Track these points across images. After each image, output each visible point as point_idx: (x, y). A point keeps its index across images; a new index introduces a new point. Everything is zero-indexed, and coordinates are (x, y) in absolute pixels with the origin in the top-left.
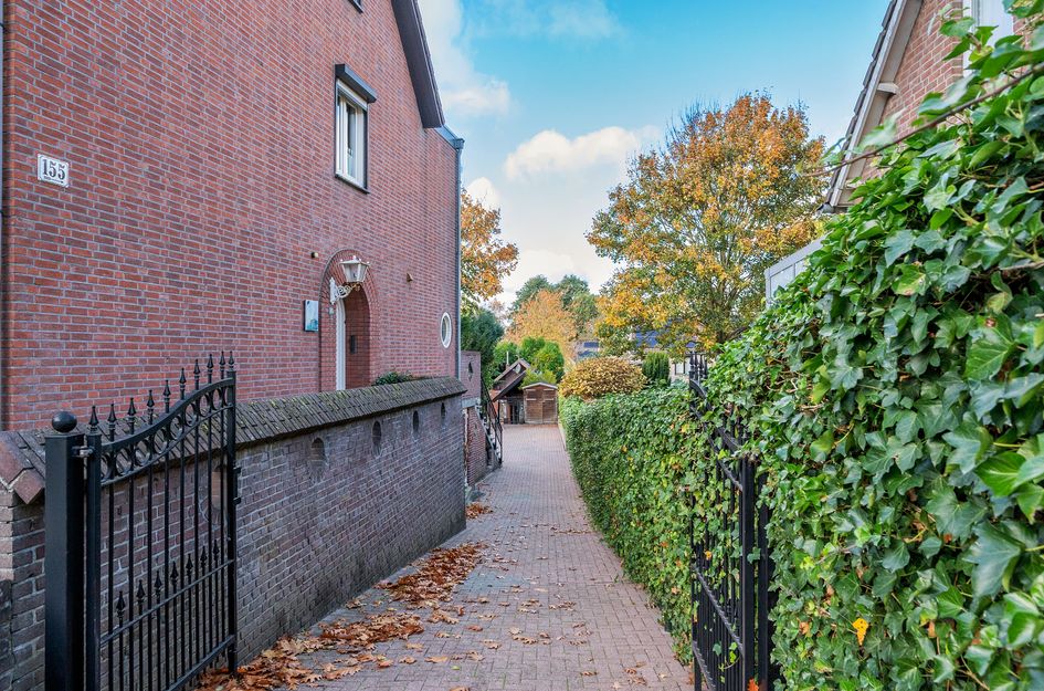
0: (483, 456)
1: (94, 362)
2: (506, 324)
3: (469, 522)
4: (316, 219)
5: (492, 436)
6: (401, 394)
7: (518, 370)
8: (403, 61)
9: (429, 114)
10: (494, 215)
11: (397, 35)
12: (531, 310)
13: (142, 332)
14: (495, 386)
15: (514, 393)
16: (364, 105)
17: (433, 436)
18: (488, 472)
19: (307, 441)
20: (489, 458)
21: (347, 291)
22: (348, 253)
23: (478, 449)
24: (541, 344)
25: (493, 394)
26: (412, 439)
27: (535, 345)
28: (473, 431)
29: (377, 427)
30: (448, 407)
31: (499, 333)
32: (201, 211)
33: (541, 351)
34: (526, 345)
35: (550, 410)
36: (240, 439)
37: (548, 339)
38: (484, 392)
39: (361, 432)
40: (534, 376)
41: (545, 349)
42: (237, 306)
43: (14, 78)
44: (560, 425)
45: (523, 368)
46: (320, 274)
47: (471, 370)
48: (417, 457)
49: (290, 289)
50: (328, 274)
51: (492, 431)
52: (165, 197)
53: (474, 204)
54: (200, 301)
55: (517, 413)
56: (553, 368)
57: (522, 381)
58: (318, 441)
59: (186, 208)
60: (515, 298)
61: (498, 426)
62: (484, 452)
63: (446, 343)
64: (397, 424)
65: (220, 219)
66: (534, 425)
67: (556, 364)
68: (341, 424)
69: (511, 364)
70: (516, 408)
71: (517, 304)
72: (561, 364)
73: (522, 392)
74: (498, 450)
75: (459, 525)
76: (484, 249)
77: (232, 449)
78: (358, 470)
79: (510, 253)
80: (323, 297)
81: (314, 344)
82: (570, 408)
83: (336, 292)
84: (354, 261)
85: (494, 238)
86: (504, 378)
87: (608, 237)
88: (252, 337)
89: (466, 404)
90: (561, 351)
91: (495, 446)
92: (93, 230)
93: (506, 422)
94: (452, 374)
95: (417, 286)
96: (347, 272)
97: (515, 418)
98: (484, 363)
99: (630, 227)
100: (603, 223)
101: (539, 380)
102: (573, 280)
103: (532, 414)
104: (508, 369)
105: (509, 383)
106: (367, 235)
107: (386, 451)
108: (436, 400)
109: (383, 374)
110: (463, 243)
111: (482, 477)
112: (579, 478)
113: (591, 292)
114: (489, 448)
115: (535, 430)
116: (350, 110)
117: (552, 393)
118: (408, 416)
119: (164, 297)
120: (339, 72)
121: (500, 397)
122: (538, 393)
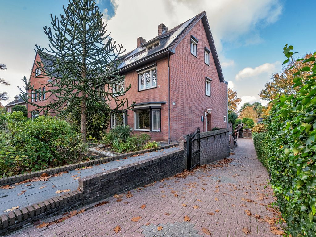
0: (233, 144)
1: (178, 127)
2: (238, 114)
3: (230, 155)
4: (203, 103)
5: (235, 140)
6: (218, 132)
7: (241, 125)
8: (216, 71)
9: (221, 79)
10: (236, 92)
11: (215, 67)
12: (245, 112)
13: (182, 123)
14: (236, 129)
15: (240, 131)
16: (210, 82)
17: (224, 139)
18: (234, 147)
19: (206, 138)
20: (234, 144)
21: (208, 114)
22: (208, 108)
23: (232, 142)
24: (248, 119)
25: (235, 131)
26: (220, 139)
27: (246, 120)
28: (231, 138)
29: (215, 137)
30: (226, 134)
31: (237, 117)
32: (188, 105)
33: (247, 122)
34: (243, 119)
35: (250, 135)
36: (201, 137)
37: (249, 118)
38: (233, 131)
39: (213, 137)
40: (245, 127)
41: (249, 120)
42: (192, 118)
43: (171, 93)
44: (253, 139)
45: (243, 125)
46: (203, 112)
47: (230, 127)
48: (221, 142)
49: (199, 115)
50: (205, 112)
51: (235, 139)
52: (184, 104)
53: (230, 90)
54: (188, 118)
55: (241, 135)
56: (250, 125)
57: (242, 128)
58: (207, 139)
59: (187, 105)
60: (241, 108)
61: (236, 138)
62: (233, 143)
63: (225, 122)
64: (218, 137)
65: (190, 106)
66: (246, 138)
67: (252, 124)
68: (210, 136)
69: (240, 124)
70: (241, 134)
71: (241, 110)
72: (253, 124)
73: (242, 131)
74: (237, 143)
75: (229, 155)
76: (233, 100)
77: (199, 139)
78: (212, 143)
79: (239, 100)
80: (204, 115)
81: (203, 123)
82: (254, 135)
83: (206, 114)
84: (209, 109)
85: (235, 97)
86: (238, 127)
87: (265, 95)
88: (194, 122)
89: (229, 133)
90: (253, 121)
91: (236, 142)
92: (177, 110)
93: (238, 137)
94: (226, 127)
95: (219, 111)
96: (208, 111)
97: (241, 136)
98: (233, 124)
99: (272, 92)
100: (264, 92)
101: (247, 128)
102: (257, 103)
103: (245, 136)
104: (239, 125)
105: (239, 128)
106: (211, 104)
107: (216, 141)
108: (224, 133)
109: (214, 128)
110: (228, 99)
111: (233, 148)
112: (256, 150)
113: (263, 106)
114: (234, 142)
115: (246, 139)
116: (207, 83)
117: (251, 131)
118: (220, 135)
119: (184, 118)
120: (206, 78)
121: (237, 131)
122: (247, 131)
